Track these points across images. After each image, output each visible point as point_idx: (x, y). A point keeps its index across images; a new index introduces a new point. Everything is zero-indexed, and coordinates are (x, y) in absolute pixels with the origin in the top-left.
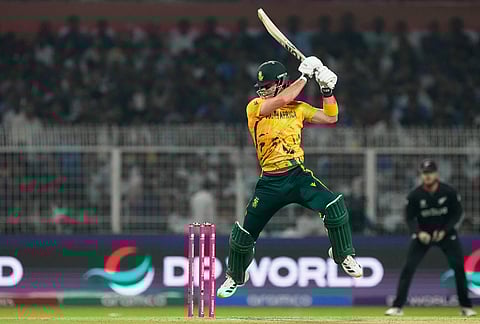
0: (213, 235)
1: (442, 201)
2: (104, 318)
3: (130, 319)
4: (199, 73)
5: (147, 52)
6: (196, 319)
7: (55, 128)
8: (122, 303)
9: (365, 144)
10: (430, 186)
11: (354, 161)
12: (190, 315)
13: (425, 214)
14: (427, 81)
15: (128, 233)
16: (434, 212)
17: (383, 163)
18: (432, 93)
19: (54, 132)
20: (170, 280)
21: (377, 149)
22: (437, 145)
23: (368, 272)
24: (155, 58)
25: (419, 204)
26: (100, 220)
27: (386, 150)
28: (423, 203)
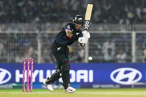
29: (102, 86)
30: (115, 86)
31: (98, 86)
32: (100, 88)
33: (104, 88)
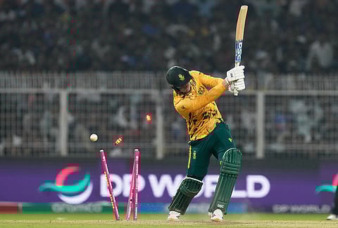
0: (137, 157)
4: (128, 32)
8: (68, 209)
9: (256, 88)
15: (73, 155)
17: (269, 102)
20: (104, 192)
23: (258, 187)
27: (272, 92)
29: (294, 209)
30: (320, 208)
31: (284, 208)
32: (289, 212)
33: (296, 213)
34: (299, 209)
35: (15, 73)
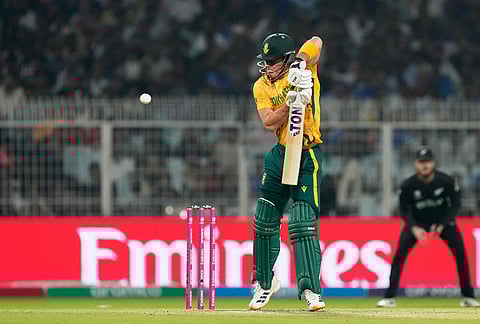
1: (438, 192)
2: (94, 311)
3: (121, 311)
5: (141, 15)
6: (195, 310)
7: (39, 101)
8: (113, 292)
9: (381, 118)
10: (427, 176)
11: (370, 137)
12: (188, 307)
13: (420, 205)
14: (450, 48)
16: (430, 203)
17: (398, 140)
18: (456, 62)
19: (39, 106)
21: (394, 123)
22: (461, 119)
24: (149, 22)
25: (413, 196)
26: (88, 201)
27: (404, 125)
28: (418, 194)
29: (435, 290)
31: (420, 290)
32: (428, 295)
33: (438, 296)
34: (443, 291)
35: (36, 99)
